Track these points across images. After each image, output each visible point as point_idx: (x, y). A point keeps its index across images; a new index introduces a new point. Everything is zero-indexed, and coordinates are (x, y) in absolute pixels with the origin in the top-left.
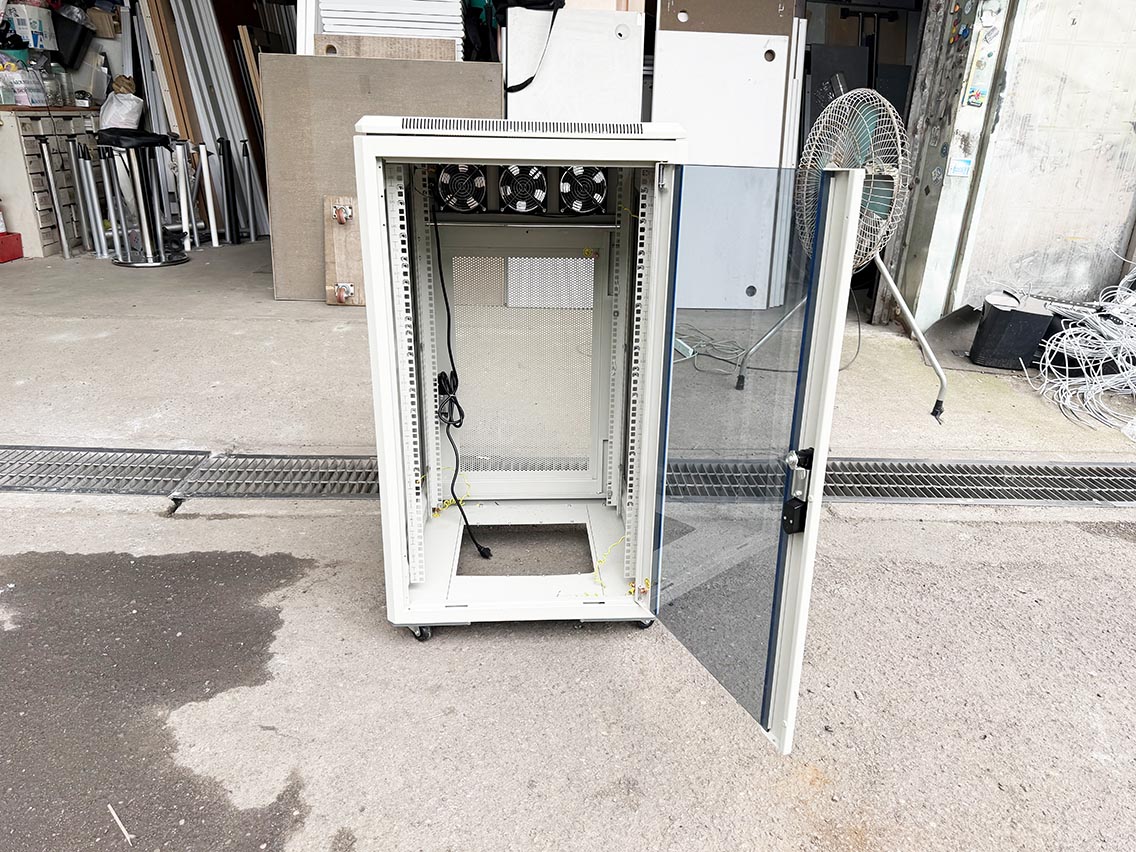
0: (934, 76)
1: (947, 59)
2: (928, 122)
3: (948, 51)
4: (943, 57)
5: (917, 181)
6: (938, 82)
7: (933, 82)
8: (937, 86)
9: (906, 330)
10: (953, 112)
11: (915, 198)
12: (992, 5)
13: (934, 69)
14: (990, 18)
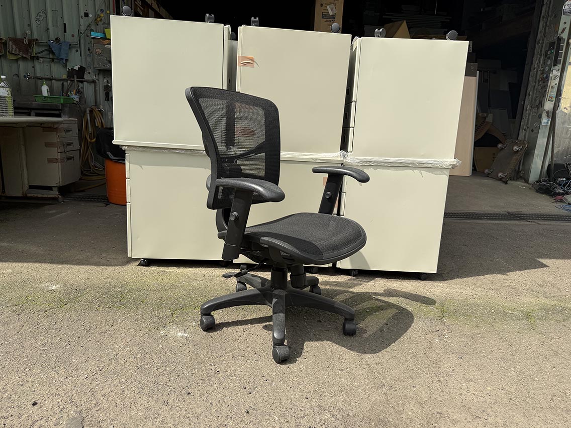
0: (533, 91)
1: (539, 86)
2: (531, 107)
3: (538, 83)
4: (537, 85)
5: (528, 128)
7: (533, 93)
8: (535, 95)
9: (527, 181)
10: (543, 103)
11: (527, 133)
12: (557, 68)
13: (534, 89)
14: (555, 72)
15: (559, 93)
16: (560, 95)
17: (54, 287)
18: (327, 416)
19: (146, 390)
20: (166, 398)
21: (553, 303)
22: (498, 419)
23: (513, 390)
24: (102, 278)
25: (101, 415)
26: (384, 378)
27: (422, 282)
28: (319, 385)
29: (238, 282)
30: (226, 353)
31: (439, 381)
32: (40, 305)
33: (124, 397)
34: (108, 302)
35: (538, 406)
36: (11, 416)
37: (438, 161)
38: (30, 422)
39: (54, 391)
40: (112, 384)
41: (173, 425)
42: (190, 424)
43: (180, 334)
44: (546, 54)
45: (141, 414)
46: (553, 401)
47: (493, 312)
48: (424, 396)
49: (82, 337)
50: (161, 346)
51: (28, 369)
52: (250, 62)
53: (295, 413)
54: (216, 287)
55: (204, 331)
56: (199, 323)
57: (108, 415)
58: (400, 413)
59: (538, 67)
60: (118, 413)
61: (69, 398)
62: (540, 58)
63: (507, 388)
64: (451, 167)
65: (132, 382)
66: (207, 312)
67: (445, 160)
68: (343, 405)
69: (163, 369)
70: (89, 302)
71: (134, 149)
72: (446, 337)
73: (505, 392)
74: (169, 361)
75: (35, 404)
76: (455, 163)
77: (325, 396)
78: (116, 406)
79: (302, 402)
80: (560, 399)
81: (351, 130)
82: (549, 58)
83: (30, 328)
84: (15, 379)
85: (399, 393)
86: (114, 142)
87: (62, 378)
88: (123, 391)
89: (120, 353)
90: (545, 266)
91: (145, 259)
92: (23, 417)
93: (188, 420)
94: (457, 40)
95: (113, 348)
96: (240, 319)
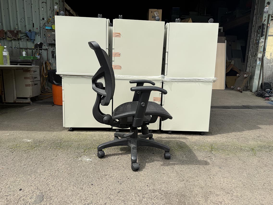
0: (252, 49)
1: (255, 46)
2: (252, 56)
3: (255, 45)
4: (254, 46)
5: (251, 66)
6: (253, 50)
7: (252, 50)
8: (253, 51)
9: (251, 91)
10: (257, 54)
11: (250, 69)
12: (263, 38)
13: (252, 48)
14: (262, 40)
15: (264, 49)
16: (265, 50)
17: (29, 141)
18: (157, 193)
19: (72, 183)
20: (81, 187)
21: (264, 144)
22: (238, 194)
23: (245, 181)
24: (51, 136)
25: (52, 194)
26: (184, 177)
27: (202, 136)
28: (153, 180)
29: (115, 137)
30: (110, 167)
31: (210, 178)
32: (23, 149)
33: (62, 186)
34: (54, 147)
35: (257, 188)
36: (10, 195)
37: (207, 79)
38: (19, 197)
39: (30, 184)
40: (57, 181)
41: (85, 198)
42: (93, 197)
43: (88, 160)
44: (257, 31)
45: (70, 193)
46: (264, 186)
47: (236, 148)
48: (203, 185)
49: (42, 162)
50: (79, 165)
51: (17, 175)
52: (119, 35)
53: (142, 192)
54: (104, 140)
55: (99, 158)
56: (97, 155)
57: (55, 194)
58: (192, 192)
59: (254, 37)
60: (59, 193)
61: (36, 187)
62: (255, 34)
63: (242, 180)
64: (213, 81)
65: (66, 180)
66: (100, 149)
67: (210, 78)
68: (164, 188)
69: (80, 174)
70: (45, 147)
71: (66, 76)
72: (213, 159)
73: (241, 182)
74: (83, 171)
75: (20, 190)
76: (215, 79)
77: (156, 185)
78: (59, 190)
79: (146, 188)
80: (267, 185)
81: (166, 65)
82: (259, 33)
83: (18, 158)
84: (12, 179)
85: (191, 183)
86: (57, 73)
87: (33, 179)
88: (62, 184)
89: (60, 168)
90: (260, 128)
91: (71, 128)
92: (15, 195)
93: (92, 196)
94: (214, 23)
95: (57, 166)
96: (116, 153)
